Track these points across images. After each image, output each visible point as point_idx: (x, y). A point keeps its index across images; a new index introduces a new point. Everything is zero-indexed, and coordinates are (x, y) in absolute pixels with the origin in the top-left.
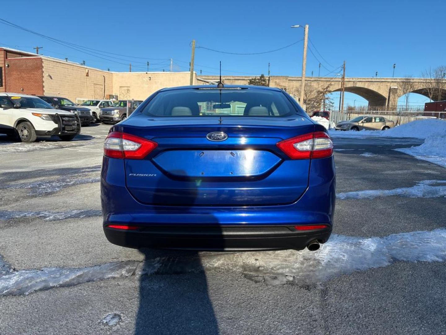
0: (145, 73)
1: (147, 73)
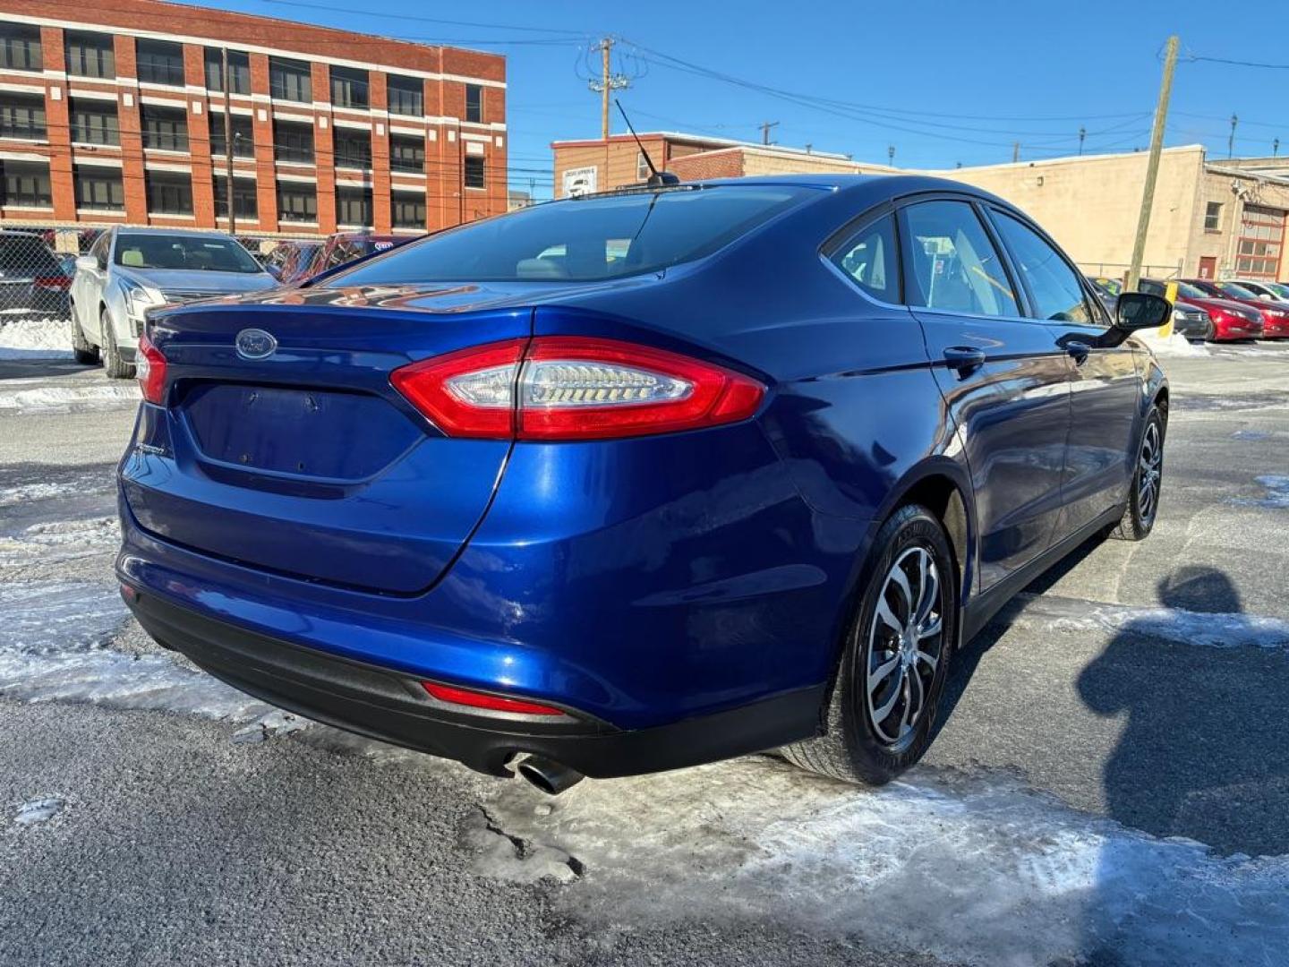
0: (1028, 164)
1: (1032, 165)
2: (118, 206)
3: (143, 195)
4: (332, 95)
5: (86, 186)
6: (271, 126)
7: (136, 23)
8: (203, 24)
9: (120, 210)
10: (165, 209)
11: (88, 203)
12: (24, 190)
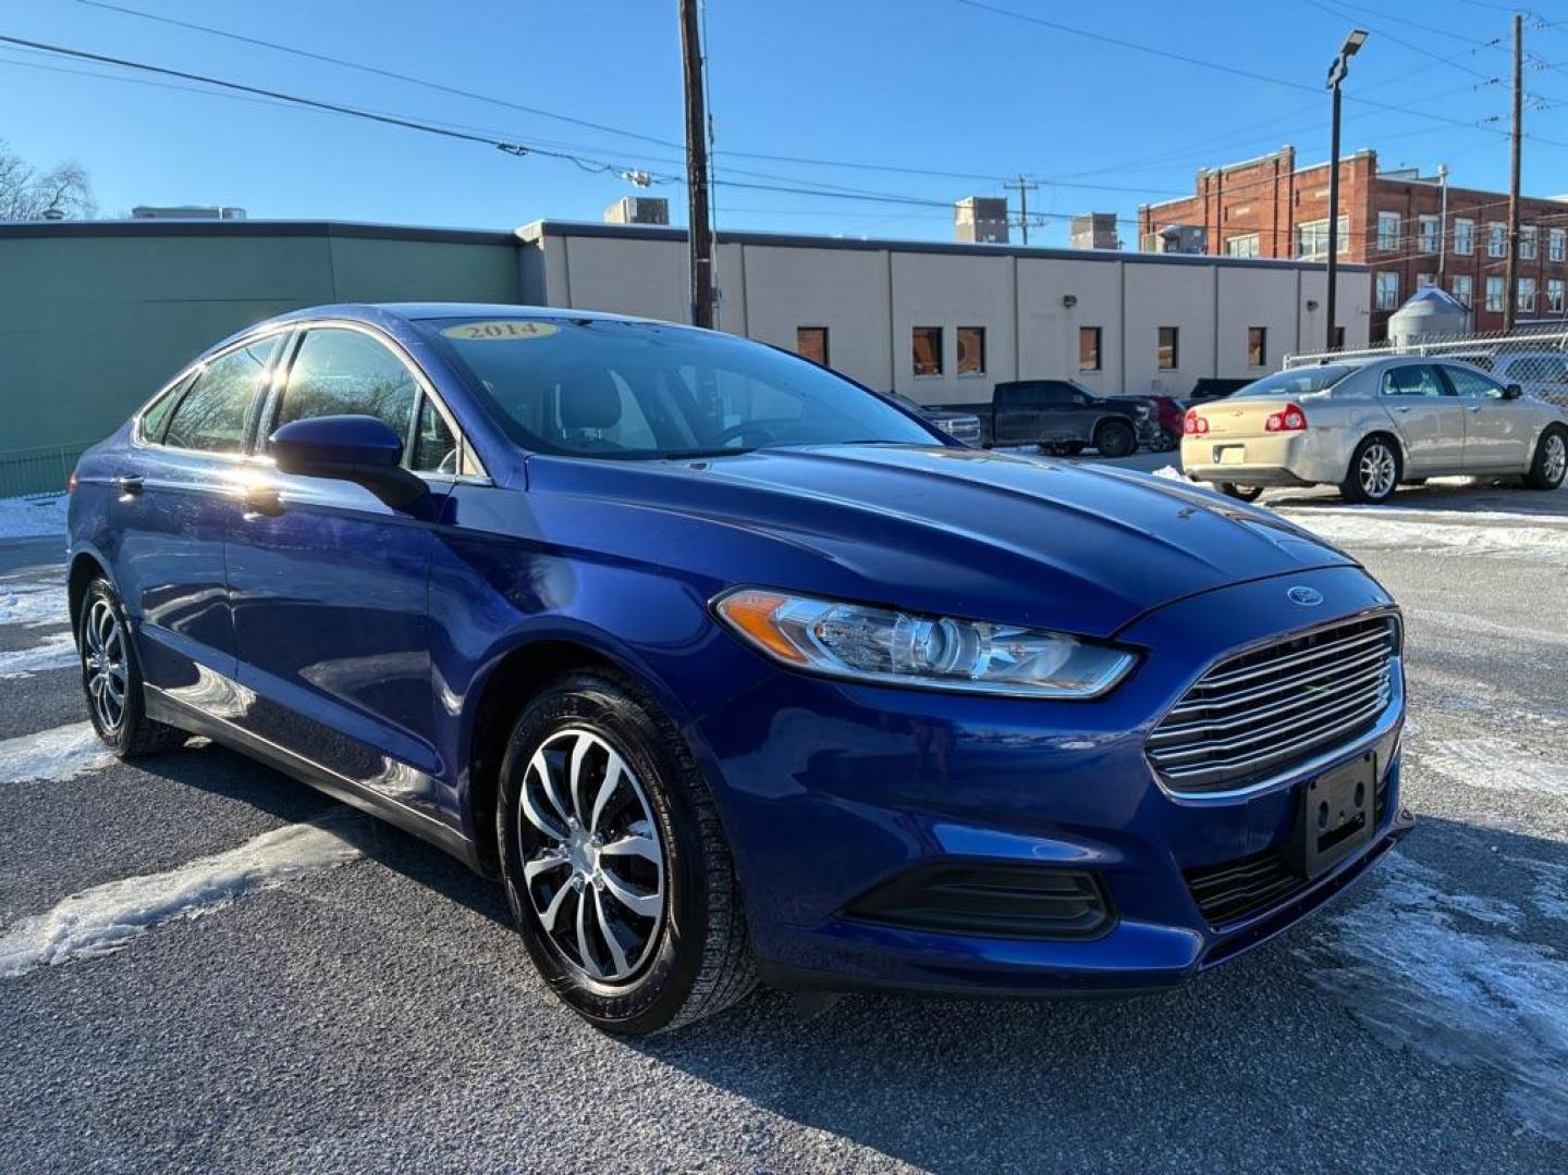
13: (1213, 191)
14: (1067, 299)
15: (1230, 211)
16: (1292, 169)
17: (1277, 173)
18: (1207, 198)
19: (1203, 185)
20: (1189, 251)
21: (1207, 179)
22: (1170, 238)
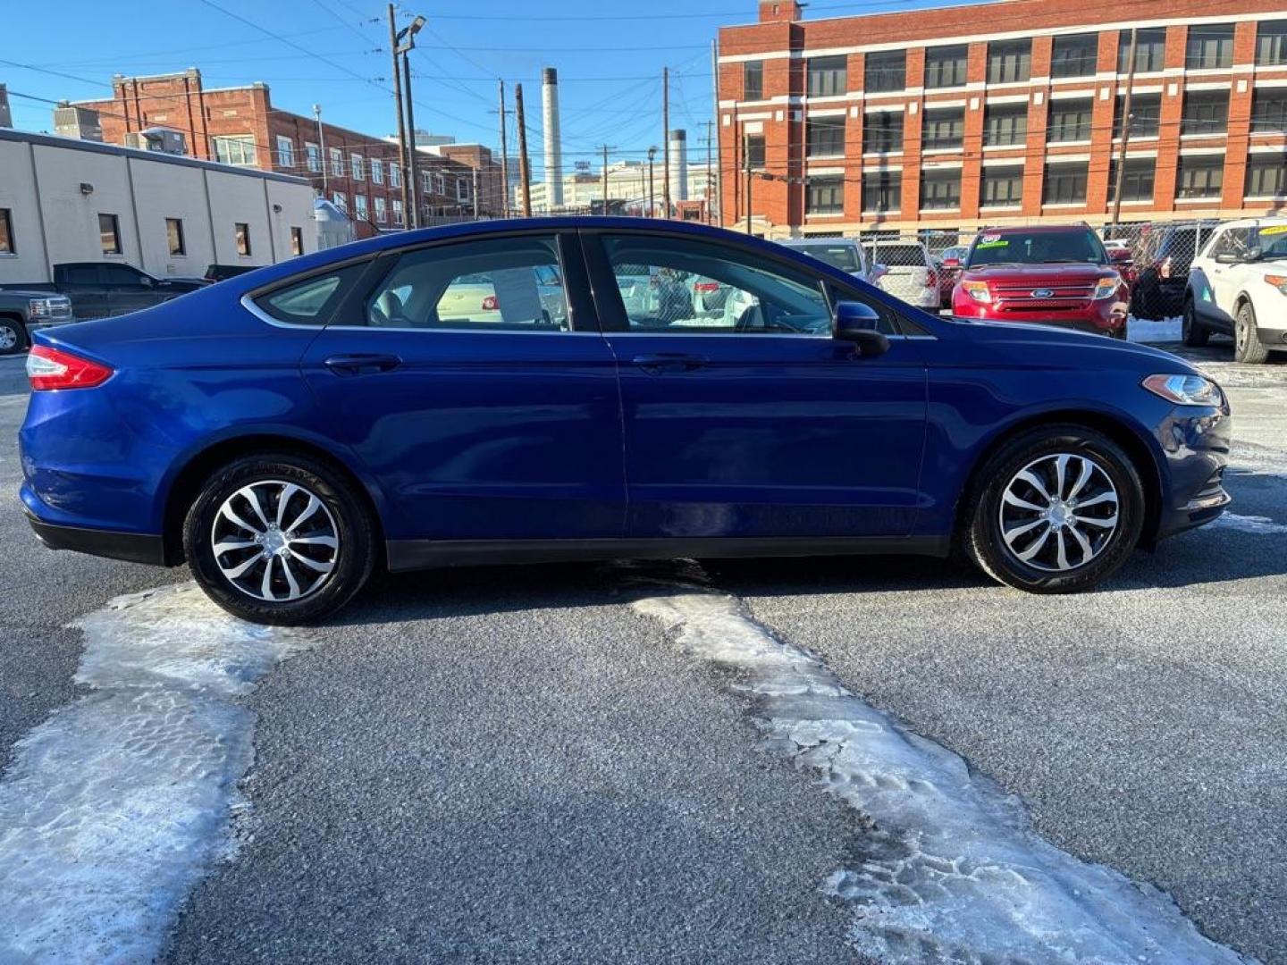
2: (1016, 201)
3: (1040, 189)
4: (1257, 54)
5: (990, 186)
6: (1181, 100)
7: (1056, 22)
8: (1122, 8)
9: (1018, 204)
10: (1059, 199)
11: (990, 201)
12: (939, 196)
13: (130, 97)
14: (83, 186)
15: (149, 116)
16: (200, 89)
17: (187, 90)
18: (125, 102)
19: (119, 90)
20: (172, 152)
21: (123, 85)
22: (152, 139)
